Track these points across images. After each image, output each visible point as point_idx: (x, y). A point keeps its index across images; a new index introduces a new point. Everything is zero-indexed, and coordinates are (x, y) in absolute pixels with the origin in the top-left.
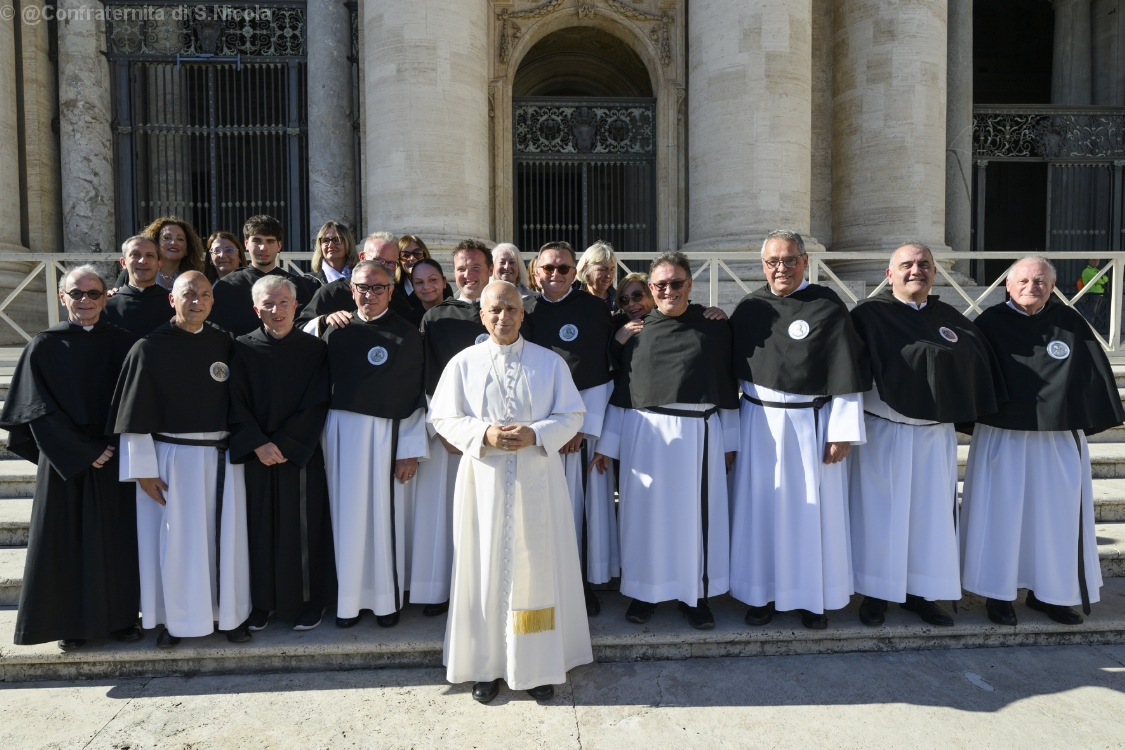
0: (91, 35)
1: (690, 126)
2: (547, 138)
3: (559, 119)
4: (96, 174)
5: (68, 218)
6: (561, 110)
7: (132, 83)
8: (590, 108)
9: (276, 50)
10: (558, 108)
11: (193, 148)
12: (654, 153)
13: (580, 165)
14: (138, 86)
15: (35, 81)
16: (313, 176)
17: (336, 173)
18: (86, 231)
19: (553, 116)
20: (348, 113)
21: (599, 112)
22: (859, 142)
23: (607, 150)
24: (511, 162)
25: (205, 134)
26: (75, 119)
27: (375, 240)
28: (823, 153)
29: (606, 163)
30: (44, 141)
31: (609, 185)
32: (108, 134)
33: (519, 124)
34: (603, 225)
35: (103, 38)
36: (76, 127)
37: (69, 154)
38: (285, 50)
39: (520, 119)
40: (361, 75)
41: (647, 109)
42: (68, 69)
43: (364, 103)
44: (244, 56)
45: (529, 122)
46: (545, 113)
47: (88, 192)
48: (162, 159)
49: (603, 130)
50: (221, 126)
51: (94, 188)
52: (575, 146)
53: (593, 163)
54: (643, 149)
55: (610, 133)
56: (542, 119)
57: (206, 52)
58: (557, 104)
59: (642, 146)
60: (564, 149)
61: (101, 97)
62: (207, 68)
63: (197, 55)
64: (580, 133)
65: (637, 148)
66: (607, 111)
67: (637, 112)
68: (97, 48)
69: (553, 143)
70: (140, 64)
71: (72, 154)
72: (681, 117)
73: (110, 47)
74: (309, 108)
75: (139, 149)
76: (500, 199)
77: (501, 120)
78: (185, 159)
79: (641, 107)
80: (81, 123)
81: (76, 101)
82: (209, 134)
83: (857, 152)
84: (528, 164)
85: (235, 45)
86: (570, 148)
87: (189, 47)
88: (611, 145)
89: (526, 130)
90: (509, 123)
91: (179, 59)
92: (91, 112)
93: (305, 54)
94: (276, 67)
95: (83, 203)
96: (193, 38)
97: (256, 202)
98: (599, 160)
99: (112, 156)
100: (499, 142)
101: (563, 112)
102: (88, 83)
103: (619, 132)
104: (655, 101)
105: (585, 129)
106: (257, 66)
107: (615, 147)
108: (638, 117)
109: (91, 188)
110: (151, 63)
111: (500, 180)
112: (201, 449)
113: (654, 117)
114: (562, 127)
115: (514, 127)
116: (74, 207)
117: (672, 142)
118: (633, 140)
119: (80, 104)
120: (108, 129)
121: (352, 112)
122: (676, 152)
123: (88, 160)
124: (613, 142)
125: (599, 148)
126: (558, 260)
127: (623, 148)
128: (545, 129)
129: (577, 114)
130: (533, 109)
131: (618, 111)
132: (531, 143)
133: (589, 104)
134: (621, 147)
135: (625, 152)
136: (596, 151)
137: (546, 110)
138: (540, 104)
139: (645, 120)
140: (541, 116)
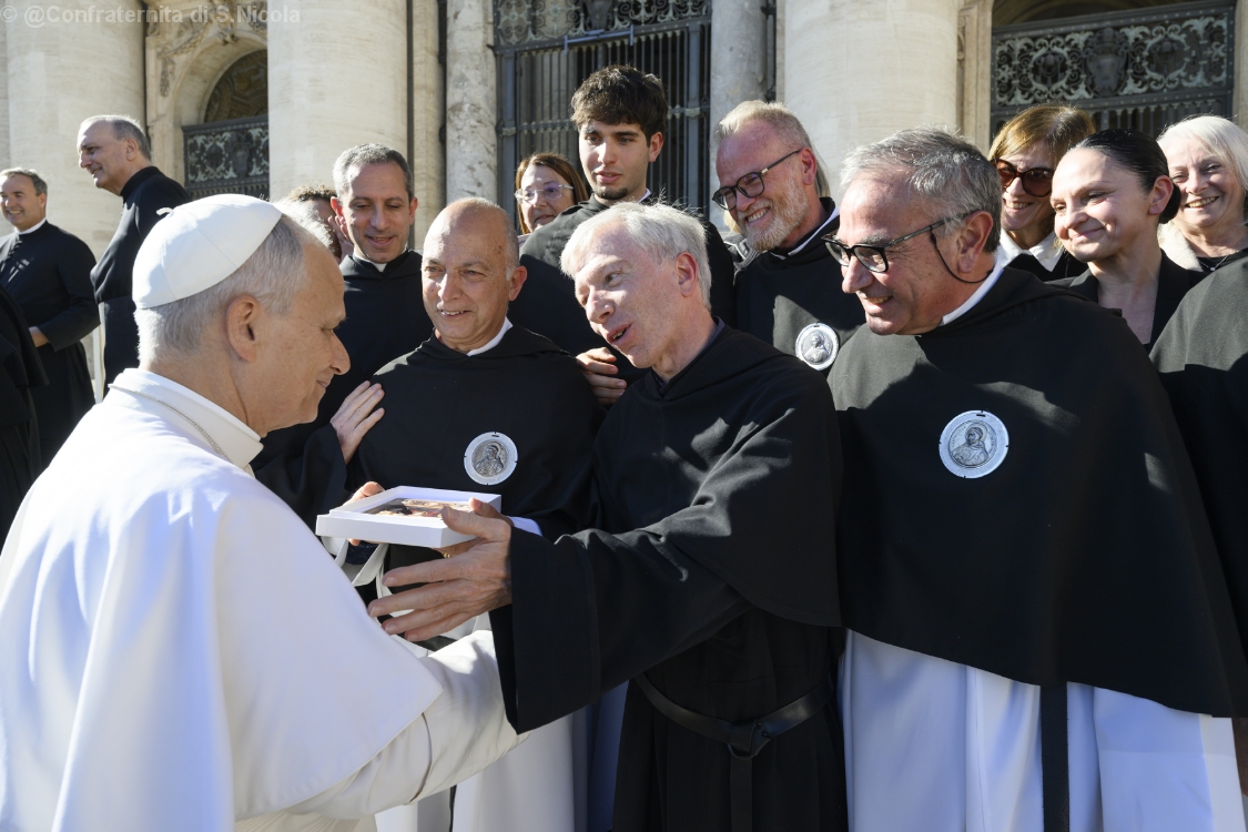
0: (479, 28)
2: (1044, 81)
3: (1064, 52)
4: (479, 185)
6: (1068, 38)
7: (518, 77)
8: (1117, 28)
9: (674, 14)
10: (1064, 35)
12: (1230, 84)
14: (524, 80)
15: (425, 87)
19: (1056, 49)
20: (760, 80)
21: (1133, 33)
23: (1145, 89)
24: (987, 121)
26: (460, 125)
30: (431, 153)
32: (493, 139)
33: (1000, 66)
35: (490, 30)
36: (461, 133)
38: (685, 12)
39: (1002, 60)
40: (778, 27)
41: (1217, 16)
42: (455, 68)
43: (783, 64)
44: (638, 27)
45: (1016, 62)
46: (1041, 45)
49: (1138, 59)
52: (1090, 88)
53: (1119, 112)
54: (1209, 80)
55: (1151, 62)
56: (1036, 55)
57: (596, 29)
58: (1062, 30)
59: (1208, 77)
60: (1070, 94)
61: (487, 97)
62: (596, 48)
63: (585, 33)
64: (1099, 67)
65: (1199, 79)
66: (1146, 30)
68: (484, 41)
69: (1054, 88)
70: (526, 54)
71: (456, 164)
73: (497, 40)
74: (713, 81)
77: (974, 63)
79: (1206, 16)
80: (466, 129)
81: (461, 104)
85: (627, 15)
86: (1081, 92)
87: (577, 26)
88: (1151, 80)
89: (1011, 73)
90: (986, 67)
91: (567, 42)
92: (476, 115)
93: (709, 13)
94: (674, 35)
96: (582, 15)
98: (1131, 105)
99: (496, 163)
100: (971, 95)
101: (1071, 40)
102: (474, 82)
103: (1164, 58)
104: (1234, 2)
105: (1107, 61)
106: (652, 37)
107: (1157, 83)
108: (1201, 32)
110: (537, 51)
113: (1231, 28)
114: (1069, 62)
115: (994, 73)
118: (1192, 69)
119: (466, 107)
120: (492, 132)
121: (765, 79)
124: (1155, 76)
125: (1131, 87)
127: (1173, 82)
128: (1041, 70)
129: (1094, 40)
130: (1023, 41)
131: (1166, 26)
132: (1018, 92)
133: (1116, 23)
134: (1170, 82)
135: (1176, 89)
136: (1126, 91)
137: (1043, 41)
138: (1032, 33)
139: (1213, 34)
140: (1036, 50)
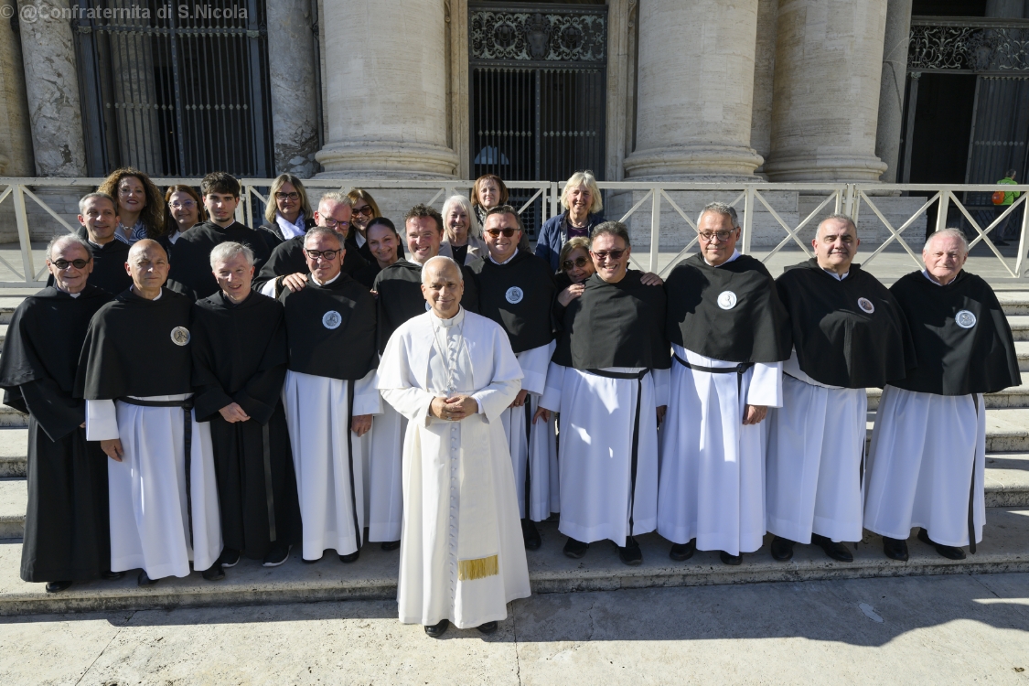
1: (640, 35)
2: (502, 45)
3: (513, 25)
4: (59, 75)
5: (35, 119)
6: (515, 16)
8: (544, 15)
10: (513, 14)
11: (155, 49)
12: (605, 61)
13: (533, 74)
16: (274, 80)
17: (297, 77)
18: (53, 132)
19: (508, 23)
20: (306, 16)
21: (553, 19)
22: (801, 53)
23: (560, 58)
24: (467, 68)
25: (166, 35)
27: (328, 201)
28: (766, 63)
29: (558, 71)
30: (4, 40)
31: (561, 86)
32: (69, 35)
33: (474, 30)
34: (555, 132)
37: (31, 54)
39: (475, 25)
41: (599, 16)
43: (322, 6)
45: (484, 28)
46: (500, 19)
47: (53, 93)
48: (124, 58)
49: (556, 37)
50: (180, 27)
51: (59, 89)
52: (529, 53)
53: (546, 71)
54: (594, 57)
55: (563, 40)
56: (497, 25)
58: (512, 10)
59: (593, 54)
60: (518, 55)
64: (534, 39)
65: (589, 56)
66: (560, 18)
67: (589, 20)
69: (508, 50)
71: (33, 54)
72: (632, 25)
74: (268, 11)
75: (101, 48)
76: (456, 106)
77: (457, 26)
78: (147, 57)
79: (593, 15)
80: (41, 22)
82: (169, 35)
83: (799, 63)
84: (483, 70)
86: (524, 55)
88: (563, 52)
89: (481, 35)
90: (465, 30)
95: (48, 104)
97: (220, 105)
98: (552, 68)
99: (74, 57)
100: (455, 49)
101: (518, 18)
103: (572, 40)
104: (607, 8)
105: (539, 36)
107: (567, 55)
108: (590, 25)
109: (56, 89)
111: (456, 87)
112: (168, 410)
113: (606, 24)
114: (516, 33)
115: (470, 34)
116: (40, 109)
117: (622, 50)
118: (585, 49)
119: (38, 2)
120: (68, 29)
121: (310, 15)
122: (626, 61)
123: (51, 61)
124: (566, 50)
125: (552, 56)
126: (503, 224)
127: (575, 55)
128: (500, 35)
129: (530, 20)
130: (488, 14)
131: (571, 18)
132: (486, 50)
133: (543, 11)
134: (574, 55)
135: (577, 60)
136: (549, 58)
137: (500, 15)
138: (495, 9)
139: (596, 26)
140: (497, 22)
